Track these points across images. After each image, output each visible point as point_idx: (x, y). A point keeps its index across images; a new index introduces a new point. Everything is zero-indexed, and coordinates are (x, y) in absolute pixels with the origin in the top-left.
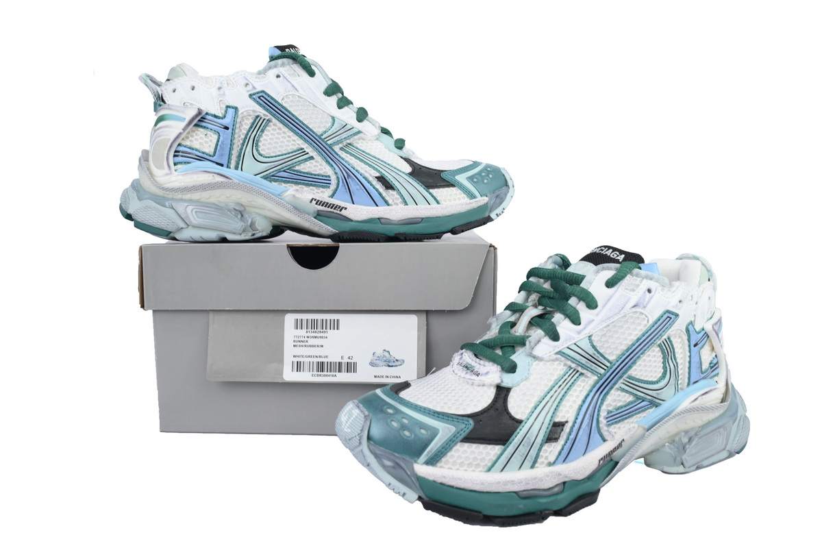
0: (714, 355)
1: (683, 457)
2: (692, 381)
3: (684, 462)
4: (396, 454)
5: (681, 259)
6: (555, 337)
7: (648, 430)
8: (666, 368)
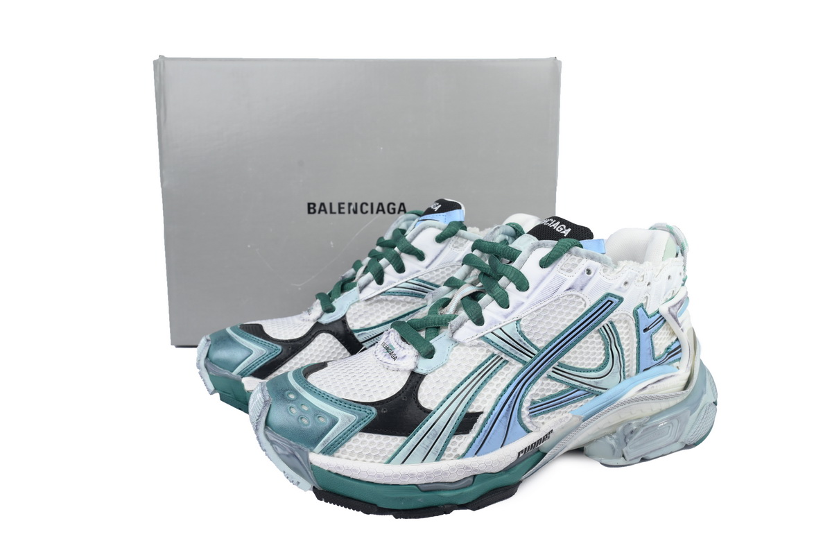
0: (674, 339)
1: (624, 450)
2: (642, 368)
3: (625, 455)
4: (292, 443)
5: (655, 229)
6: (479, 321)
7: (584, 421)
8: (609, 355)
